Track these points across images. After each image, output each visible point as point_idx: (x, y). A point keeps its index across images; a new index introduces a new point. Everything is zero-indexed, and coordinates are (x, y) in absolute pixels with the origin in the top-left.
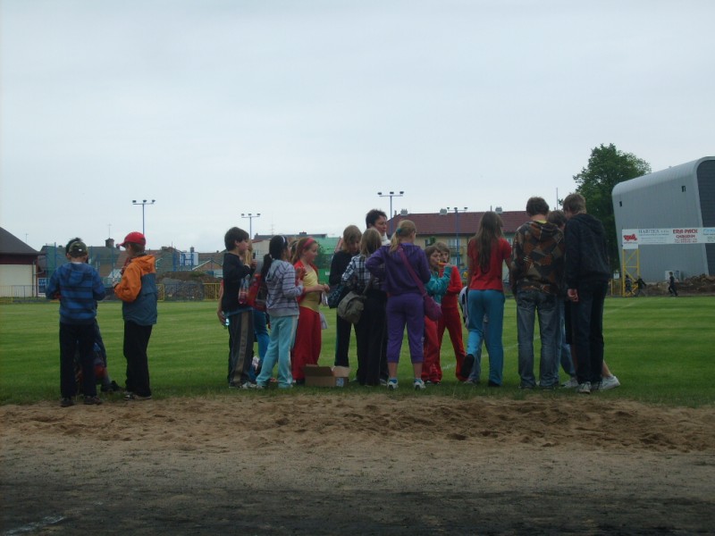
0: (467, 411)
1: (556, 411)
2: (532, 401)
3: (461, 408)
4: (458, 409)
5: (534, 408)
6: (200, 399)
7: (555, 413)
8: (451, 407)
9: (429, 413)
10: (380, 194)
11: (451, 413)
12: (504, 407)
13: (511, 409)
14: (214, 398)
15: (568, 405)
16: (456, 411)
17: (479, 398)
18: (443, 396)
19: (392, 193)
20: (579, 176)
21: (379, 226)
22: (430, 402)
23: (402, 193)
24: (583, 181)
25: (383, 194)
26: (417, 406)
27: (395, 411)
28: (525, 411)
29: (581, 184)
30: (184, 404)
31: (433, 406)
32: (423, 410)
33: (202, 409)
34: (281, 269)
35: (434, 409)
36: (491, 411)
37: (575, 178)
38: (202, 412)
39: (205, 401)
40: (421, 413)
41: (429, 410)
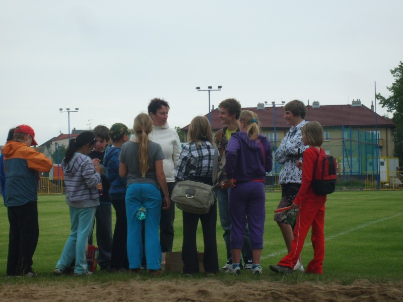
0: (296, 295)
1: (385, 295)
2: (360, 286)
3: (290, 292)
4: (288, 293)
5: (363, 293)
6: (33, 287)
7: (383, 297)
8: (281, 291)
9: (259, 297)
10: (198, 88)
11: (281, 297)
12: (333, 292)
13: (340, 293)
14: (48, 285)
15: (396, 290)
16: (286, 295)
17: (308, 283)
18: (272, 281)
19: (210, 87)
20: (396, 70)
21: (160, 115)
22: (260, 287)
23: (220, 87)
24: (400, 74)
25: (201, 89)
26: (247, 290)
27: (227, 295)
28: (353, 296)
29: (398, 78)
30: (18, 291)
31: (263, 291)
32: (254, 295)
33: (35, 296)
34: (80, 161)
35: (264, 294)
36: (320, 295)
37: (393, 72)
38: (36, 299)
39: (39, 288)
40: (252, 297)
41: (259, 295)
